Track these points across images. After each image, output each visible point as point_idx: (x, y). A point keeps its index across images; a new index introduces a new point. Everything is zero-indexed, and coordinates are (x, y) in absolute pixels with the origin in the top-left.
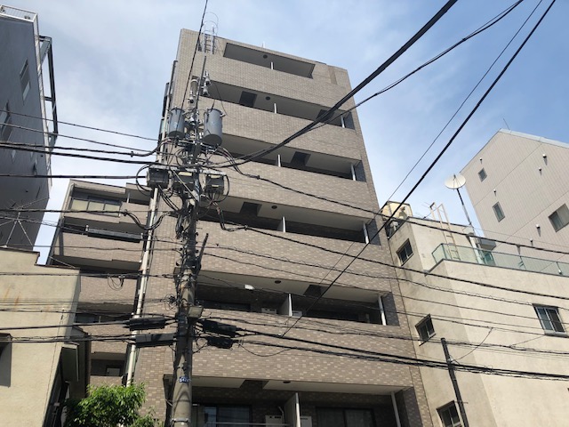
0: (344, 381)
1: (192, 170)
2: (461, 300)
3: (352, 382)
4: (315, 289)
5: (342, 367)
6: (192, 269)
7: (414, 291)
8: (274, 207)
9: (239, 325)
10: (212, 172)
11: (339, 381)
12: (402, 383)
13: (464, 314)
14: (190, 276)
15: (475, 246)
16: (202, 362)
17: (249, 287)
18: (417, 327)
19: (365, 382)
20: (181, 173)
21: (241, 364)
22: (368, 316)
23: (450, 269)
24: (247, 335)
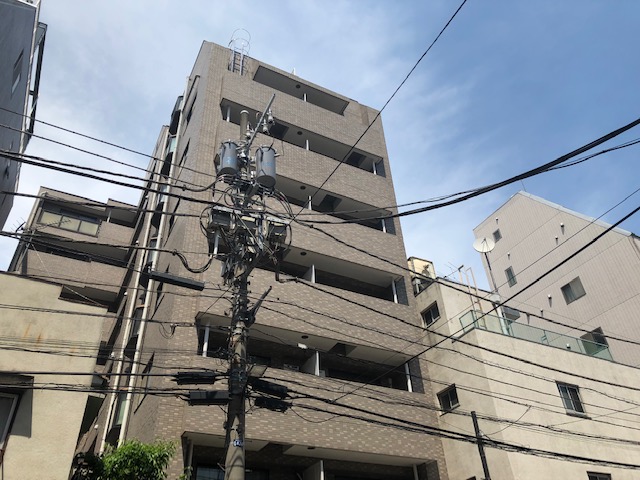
0: (370, 450)
1: (256, 216)
2: (490, 372)
3: (378, 451)
4: (341, 347)
5: (369, 434)
6: (245, 322)
7: (438, 356)
8: (303, 254)
9: (290, 386)
10: (276, 219)
11: (365, 450)
12: (427, 456)
13: (493, 387)
14: (243, 329)
15: (501, 315)
17: (301, 346)
18: (439, 395)
19: (391, 453)
20: (244, 218)
21: (266, 425)
22: (390, 381)
24: (298, 397)
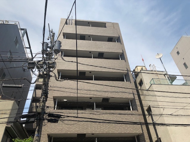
0: (114, 132)
1: (43, 61)
2: (158, 99)
3: (117, 133)
4: (106, 100)
5: (114, 127)
6: (45, 96)
7: (144, 98)
8: (90, 72)
11: (112, 132)
13: (160, 104)
14: (44, 98)
15: (167, 78)
16: (61, 129)
18: (147, 110)
19: (123, 132)
20: (39, 63)
21: (75, 128)
22: (127, 108)
23: (155, 87)
24: (64, 117)
